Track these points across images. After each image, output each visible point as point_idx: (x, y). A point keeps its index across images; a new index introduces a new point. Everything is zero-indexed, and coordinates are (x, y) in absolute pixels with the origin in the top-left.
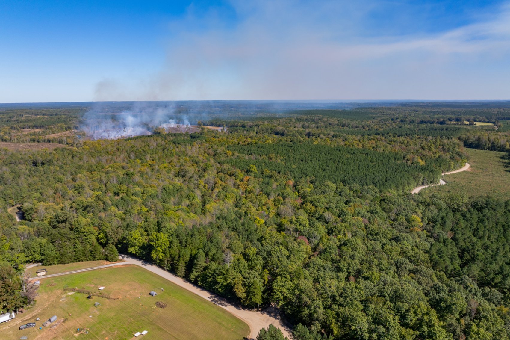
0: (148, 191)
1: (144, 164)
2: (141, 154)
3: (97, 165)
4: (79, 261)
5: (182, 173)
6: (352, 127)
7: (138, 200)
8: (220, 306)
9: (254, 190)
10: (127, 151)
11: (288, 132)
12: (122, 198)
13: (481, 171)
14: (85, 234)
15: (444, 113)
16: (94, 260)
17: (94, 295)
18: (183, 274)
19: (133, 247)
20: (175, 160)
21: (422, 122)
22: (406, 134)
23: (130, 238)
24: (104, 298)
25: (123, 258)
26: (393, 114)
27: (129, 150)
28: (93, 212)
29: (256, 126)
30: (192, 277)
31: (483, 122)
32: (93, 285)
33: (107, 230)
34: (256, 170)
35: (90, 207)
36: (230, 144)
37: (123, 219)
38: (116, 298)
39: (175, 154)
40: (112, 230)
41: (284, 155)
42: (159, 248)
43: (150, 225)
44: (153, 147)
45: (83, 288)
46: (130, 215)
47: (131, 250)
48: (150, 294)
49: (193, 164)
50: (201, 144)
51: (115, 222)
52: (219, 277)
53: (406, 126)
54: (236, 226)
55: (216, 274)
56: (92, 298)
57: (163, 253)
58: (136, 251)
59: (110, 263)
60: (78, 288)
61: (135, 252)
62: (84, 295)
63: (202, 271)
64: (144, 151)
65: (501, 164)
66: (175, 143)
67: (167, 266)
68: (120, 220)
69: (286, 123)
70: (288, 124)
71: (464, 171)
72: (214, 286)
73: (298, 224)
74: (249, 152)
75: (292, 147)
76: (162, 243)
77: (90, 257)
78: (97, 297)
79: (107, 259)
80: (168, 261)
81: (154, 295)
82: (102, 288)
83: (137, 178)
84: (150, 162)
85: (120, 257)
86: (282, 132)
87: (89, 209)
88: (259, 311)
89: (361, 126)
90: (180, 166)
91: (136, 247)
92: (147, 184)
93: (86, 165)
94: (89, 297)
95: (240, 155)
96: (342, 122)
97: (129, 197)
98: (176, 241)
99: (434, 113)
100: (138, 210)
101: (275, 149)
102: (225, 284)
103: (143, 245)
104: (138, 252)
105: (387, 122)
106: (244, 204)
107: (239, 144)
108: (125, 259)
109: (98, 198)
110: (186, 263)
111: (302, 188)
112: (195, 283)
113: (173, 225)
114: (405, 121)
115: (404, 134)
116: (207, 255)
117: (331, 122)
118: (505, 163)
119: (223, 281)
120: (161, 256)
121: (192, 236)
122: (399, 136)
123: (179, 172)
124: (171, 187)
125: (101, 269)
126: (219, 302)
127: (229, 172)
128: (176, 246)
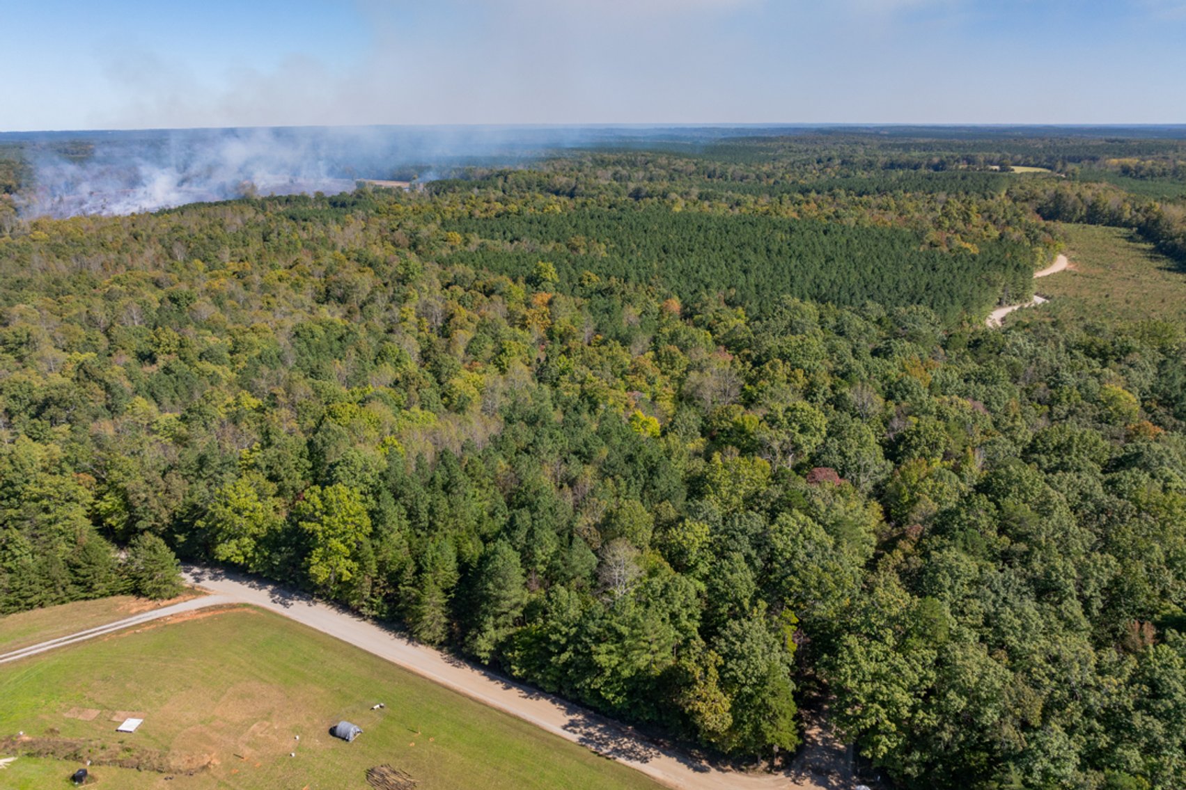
0: (249, 344)
1: (216, 272)
2: (203, 246)
3: (75, 278)
4: (30, 606)
5: (338, 292)
6: (733, 179)
7: (220, 372)
8: (622, 760)
9: (575, 330)
10: (160, 241)
11: (586, 188)
12: (167, 370)
13: (1102, 270)
14: (45, 502)
15: (926, 147)
16: (86, 599)
17: (100, 764)
18: (439, 632)
19: (234, 542)
20: (307, 260)
21: (892, 166)
22: (877, 189)
23: (221, 508)
24: (144, 774)
25: (198, 580)
26: (815, 151)
27: (166, 238)
28: (69, 421)
29: (497, 176)
30: (484, 646)
31: (1024, 165)
32: (93, 713)
33: (129, 484)
34: (555, 276)
35: (57, 404)
36: (448, 216)
37: (181, 441)
38: (194, 765)
39: (300, 245)
40: (147, 482)
41: (607, 240)
42: (335, 543)
43: (287, 457)
44: (235, 227)
45: (52, 730)
46: (205, 425)
47: (226, 550)
48: (333, 732)
49: (362, 269)
50: (366, 220)
51: (154, 452)
52: (603, 648)
53: (859, 173)
54: (586, 445)
55: (588, 635)
56: (93, 779)
57: (355, 557)
58: (245, 554)
59: (151, 604)
60: (28, 733)
61: (241, 559)
62: (57, 765)
63: (519, 622)
64: (210, 238)
65: (1139, 253)
66: (294, 219)
67: (372, 608)
68: (169, 441)
69: (572, 170)
70: (576, 171)
71: (1065, 271)
72: (578, 681)
73: (798, 428)
74: (509, 235)
75: (620, 218)
76: (345, 523)
77: (70, 589)
78: (115, 770)
79: (137, 592)
80: (375, 584)
81: (352, 738)
82: (131, 724)
83: (205, 308)
84: (234, 267)
85: (187, 579)
86: (568, 190)
87: (52, 410)
88: (778, 769)
89: (754, 176)
90: (326, 275)
91: (246, 540)
92: (238, 326)
93: (40, 278)
94: (78, 778)
95: (488, 242)
96: (707, 167)
97: (191, 364)
98: (393, 511)
99: (906, 148)
100: (228, 405)
101: (575, 226)
102: (626, 673)
103: (272, 531)
104: (253, 559)
105: (810, 167)
106: (563, 373)
107: (471, 216)
108: (207, 583)
109: (85, 374)
110: (447, 591)
111: (720, 320)
112: (497, 668)
113: (369, 455)
114: (852, 164)
115: (872, 189)
116: (527, 559)
117: (680, 168)
118: (1144, 249)
119: (620, 663)
120: (345, 567)
121: (446, 488)
122: (860, 195)
123: (328, 291)
124: (319, 331)
125: (119, 632)
126: (612, 746)
127: (481, 284)
128: (396, 527)
